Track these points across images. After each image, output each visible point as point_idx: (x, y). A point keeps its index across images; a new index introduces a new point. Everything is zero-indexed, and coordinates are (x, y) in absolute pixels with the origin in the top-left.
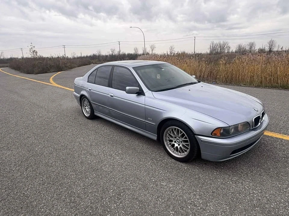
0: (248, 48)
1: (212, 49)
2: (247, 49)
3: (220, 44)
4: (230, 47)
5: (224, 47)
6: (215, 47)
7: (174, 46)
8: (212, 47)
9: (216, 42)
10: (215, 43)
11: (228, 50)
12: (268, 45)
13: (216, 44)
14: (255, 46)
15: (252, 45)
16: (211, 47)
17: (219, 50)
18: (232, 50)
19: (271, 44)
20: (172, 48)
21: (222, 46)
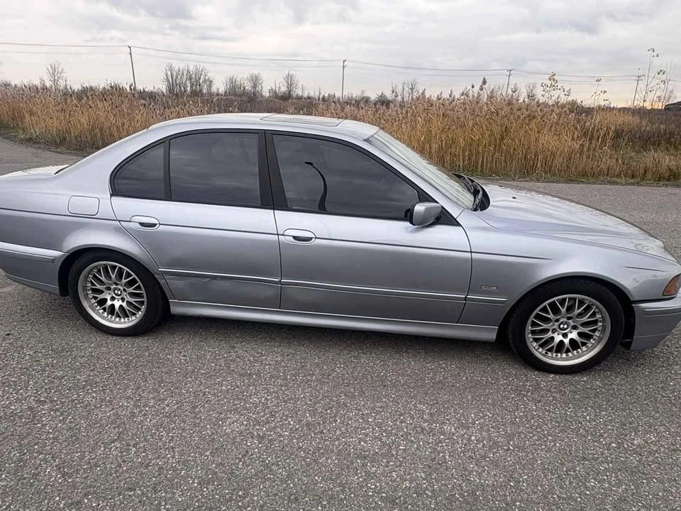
0: (249, 87)
1: (171, 81)
2: (246, 88)
3: (188, 71)
4: (211, 82)
5: (200, 79)
6: (177, 77)
7: (60, 66)
8: (170, 78)
9: (178, 65)
10: (177, 69)
11: (210, 86)
12: (286, 85)
13: (179, 70)
14: (261, 83)
15: (255, 81)
16: (167, 77)
17: (189, 85)
18: (218, 89)
19: (290, 80)
20: (54, 72)
21: (193, 76)
